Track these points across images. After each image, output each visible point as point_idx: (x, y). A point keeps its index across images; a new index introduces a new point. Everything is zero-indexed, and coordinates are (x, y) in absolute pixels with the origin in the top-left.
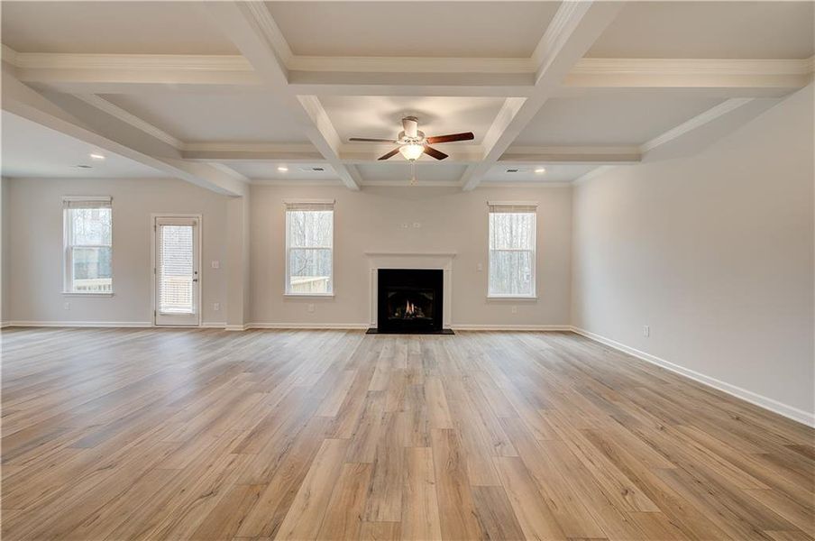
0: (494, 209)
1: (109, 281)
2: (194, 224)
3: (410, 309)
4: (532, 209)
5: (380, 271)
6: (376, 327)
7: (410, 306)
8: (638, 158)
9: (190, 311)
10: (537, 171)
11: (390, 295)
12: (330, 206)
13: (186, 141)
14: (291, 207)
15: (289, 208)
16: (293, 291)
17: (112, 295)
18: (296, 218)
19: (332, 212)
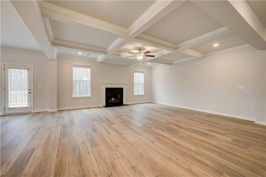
0: (135, 72)
3: (113, 99)
4: (143, 72)
5: (106, 88)
6: (105, 105)
8: (171, 64)
9: (26, 106)
10: (148, 64)
11: (109, 95)
12: (89, 67)
14: (75, 66)
19: (90, 69)
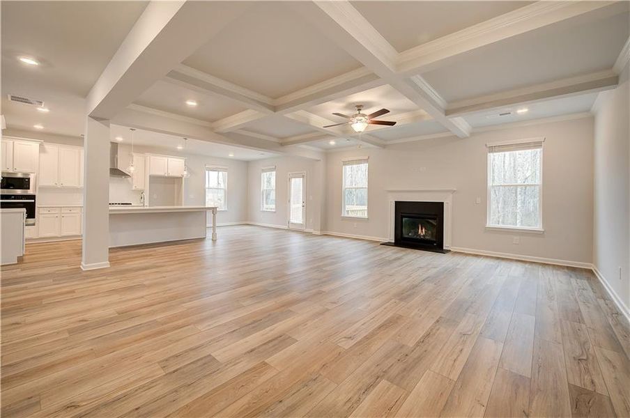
0: (492, 149)
1: (274, 206)
2: (303, 177)
3: (422, 231)
4: (537, 145)
5: (396, 202)
6: (393, 241)
7: (422, 229)
9: (301, 222)
10: (520, 111)
12: (366, 161)
13: (282, 138)
14: (345, 163)
15: (344, 165)
16: (345, 214)
17: (275, 212)
18: (348, 169)
19: (367, 164)
